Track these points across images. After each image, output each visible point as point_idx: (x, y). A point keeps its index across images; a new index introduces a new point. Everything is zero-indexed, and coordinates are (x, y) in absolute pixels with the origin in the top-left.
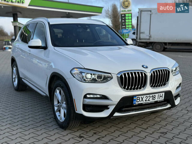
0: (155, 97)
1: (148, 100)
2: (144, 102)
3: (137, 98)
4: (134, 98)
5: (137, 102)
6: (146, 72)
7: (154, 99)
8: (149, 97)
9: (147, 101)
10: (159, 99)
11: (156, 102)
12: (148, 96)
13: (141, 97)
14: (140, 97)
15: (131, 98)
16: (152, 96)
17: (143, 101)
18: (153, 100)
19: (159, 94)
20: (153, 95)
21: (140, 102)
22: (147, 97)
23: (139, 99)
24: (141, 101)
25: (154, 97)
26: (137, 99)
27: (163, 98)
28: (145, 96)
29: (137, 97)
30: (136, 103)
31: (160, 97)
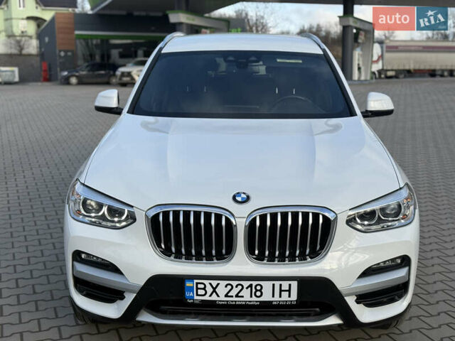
0: (260, 290)
1: (237, 296)
2: (222, 298)
3: (197, 284)
4: (188, 284)
5: (197, 295)
6: (233, 215)
7: (258, 294)
8: (240, 287)
9: (232, 296)
10: (277, 298)
11: (267, 305)
12: (234, 283)
13: (210, 284)
14: (206, 282)
15: (177, 282)
16: (251, 286)
17: (218, 296)
18: (254, 298)
19: (277, 283)
20: (254, 283)
21: (207, 298)
22: (229, 287)
23: (204, 289)
24: (210, 296)
25: (257, 290)
26: (197, 289)
27: (294, 297)
28: (223, 283)
29: (195, 281)
30: (196, 297)
31: (281, 291)
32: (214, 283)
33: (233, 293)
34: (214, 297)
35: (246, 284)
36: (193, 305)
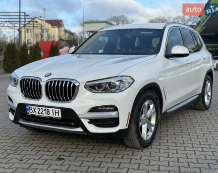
0: (49, 112)
1: (42, 113)
2: (37, 114)
3: (30, 107)
4: (27, 107)
6: (42, 81)
8: (42, 110)
9: (40, 114)
10: (54, 116)
11: (51, 118)
12: (40, 108)
14: (32, 107)
16: (45, 110)
18: (47, 115)
19: (54, 109)
20: (47, 108)
21: (32, 113)
22: (39, 110)
23: (32, 110)
24: (34, 112)
26: (30, 109)
27: (60, 116)
28: (37, 107)
30: (30, 113)
31: (56, 113)
32: (34, 107)
33: (40, 112)
34: (35, 114)
35: (44, 108)
36: (29, 116)
